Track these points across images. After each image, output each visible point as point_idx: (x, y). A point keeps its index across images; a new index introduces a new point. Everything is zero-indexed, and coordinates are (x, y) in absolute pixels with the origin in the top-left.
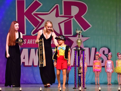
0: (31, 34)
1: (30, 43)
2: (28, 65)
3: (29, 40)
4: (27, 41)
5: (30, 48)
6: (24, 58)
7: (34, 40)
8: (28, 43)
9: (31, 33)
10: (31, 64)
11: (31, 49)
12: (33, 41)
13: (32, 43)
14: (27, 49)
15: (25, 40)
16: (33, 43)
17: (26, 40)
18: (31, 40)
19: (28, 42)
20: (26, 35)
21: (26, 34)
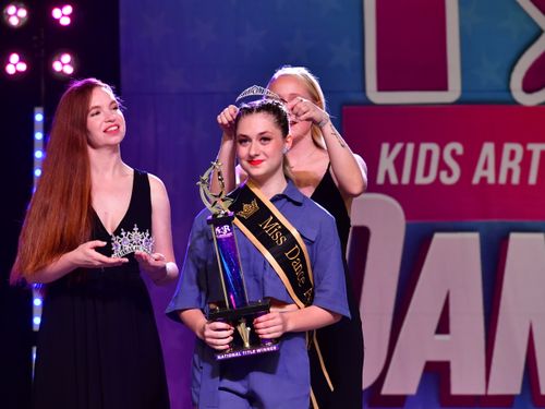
0: (509, 90)
1: (503, 179)
2: (481, 392)
3: (488, 149)
4: (468, 162)
5: (495, 221)
6: (443, 327)
7: (536, 149)
8: (476, 180)
9: (509, 79)
10: (507, 382)
11: (514, 236)
12: (528, 155)
13: (516, 180)
14: (475, 236)
15: (450, 147)
16: (532, 180)
17: (459, 148)
18: (508, 147)
19: (484, 172)
20: (458, 102)
21: (464, 90)
